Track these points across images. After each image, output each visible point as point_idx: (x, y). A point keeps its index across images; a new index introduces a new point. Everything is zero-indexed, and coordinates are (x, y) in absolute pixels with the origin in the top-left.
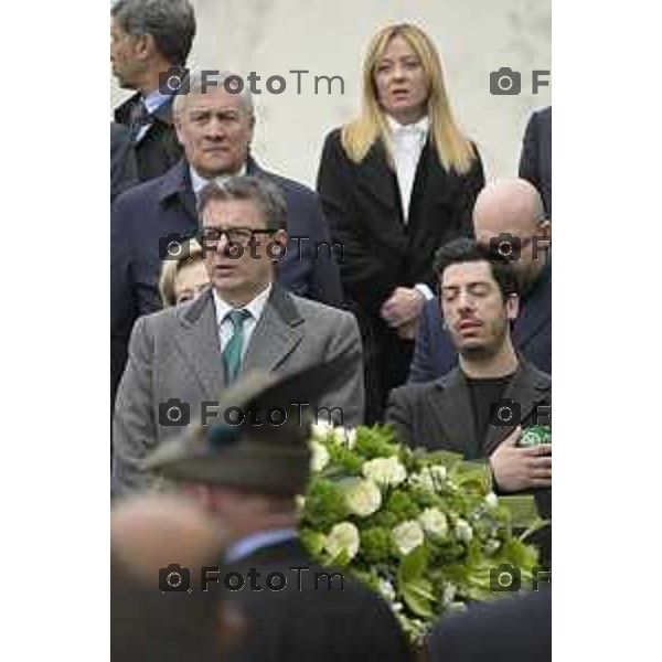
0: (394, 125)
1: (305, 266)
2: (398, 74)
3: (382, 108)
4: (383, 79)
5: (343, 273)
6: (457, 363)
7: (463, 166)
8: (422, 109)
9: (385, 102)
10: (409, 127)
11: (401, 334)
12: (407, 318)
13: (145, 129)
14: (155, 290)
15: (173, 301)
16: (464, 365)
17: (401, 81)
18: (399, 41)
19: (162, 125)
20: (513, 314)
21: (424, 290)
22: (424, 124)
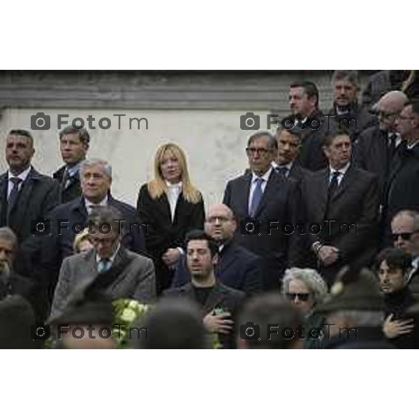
0: (169, 184)
1: (130, 238)
2: (170, 164)
3: (163, 178)
4: (164, 167)
5: (147, 241)
6: (190, 281)
7: (195, 200)
8: (180, 178)
9: (164, 175)
10: (174, 186)
11: (169, 267)
12: (172, 261)
13: (68, 182)
14: (71, 248)
15: (79, 252)
16: (194, 281)
17: (171, 167)
18: (169, 151)
19: (76, 180)
20: (215, 262)
21: (180, 250)
22: (180, 184)
